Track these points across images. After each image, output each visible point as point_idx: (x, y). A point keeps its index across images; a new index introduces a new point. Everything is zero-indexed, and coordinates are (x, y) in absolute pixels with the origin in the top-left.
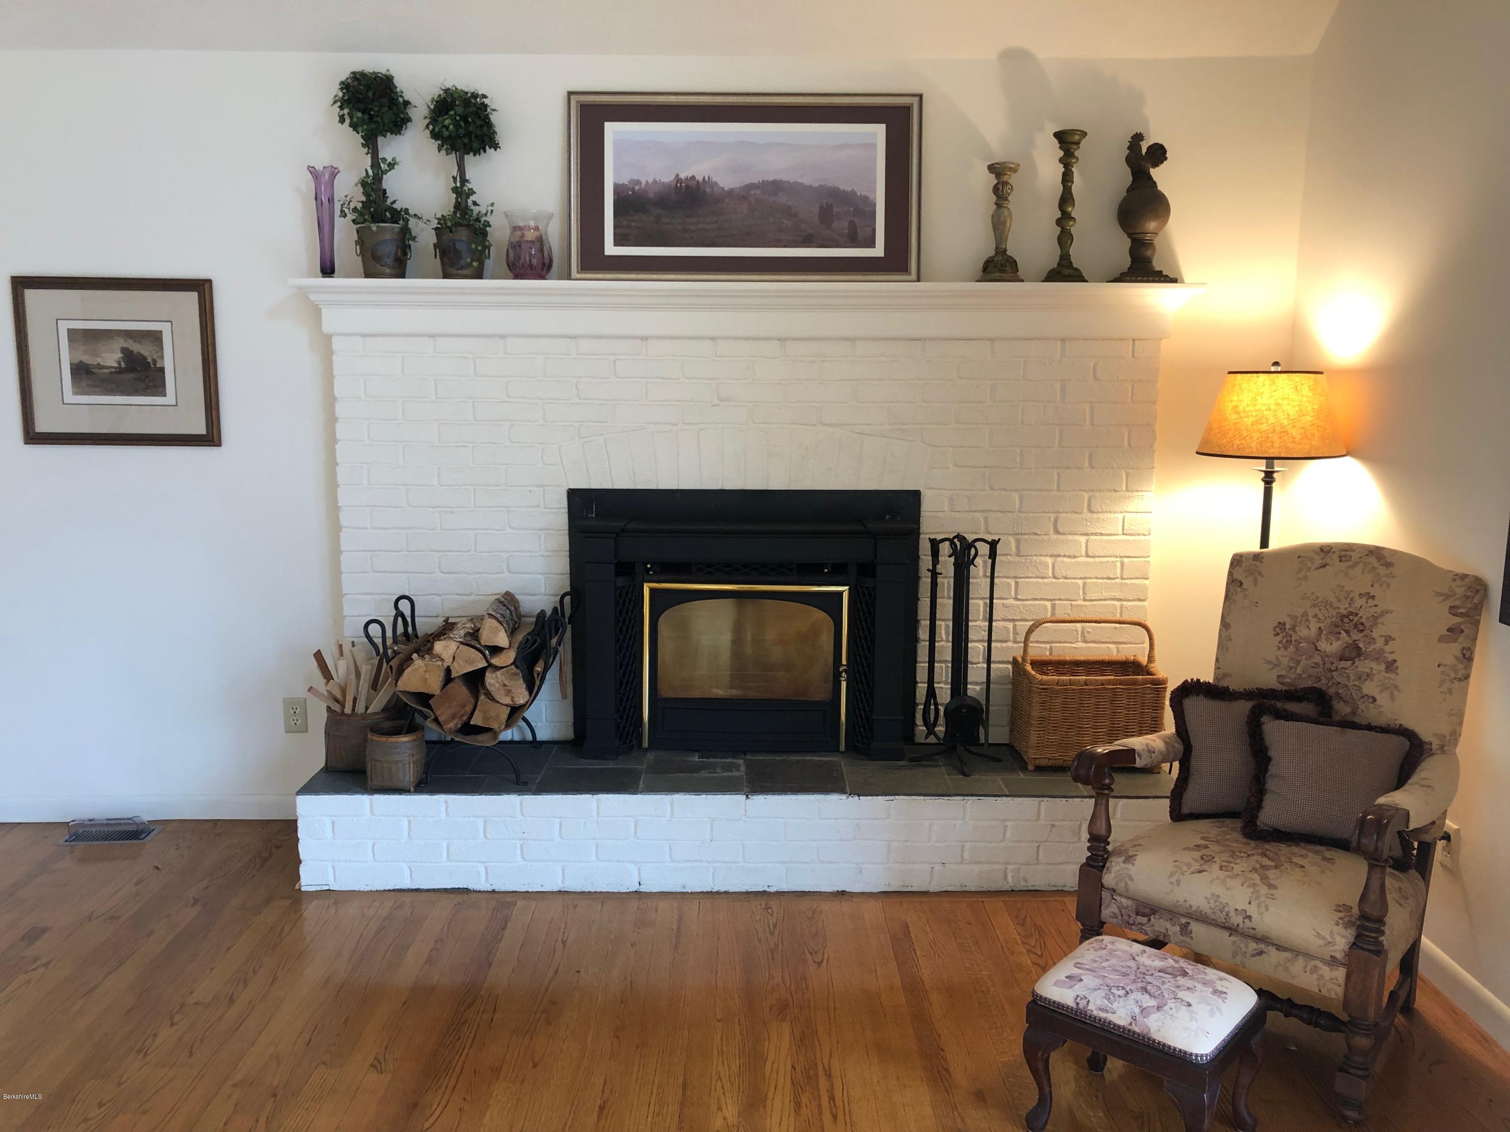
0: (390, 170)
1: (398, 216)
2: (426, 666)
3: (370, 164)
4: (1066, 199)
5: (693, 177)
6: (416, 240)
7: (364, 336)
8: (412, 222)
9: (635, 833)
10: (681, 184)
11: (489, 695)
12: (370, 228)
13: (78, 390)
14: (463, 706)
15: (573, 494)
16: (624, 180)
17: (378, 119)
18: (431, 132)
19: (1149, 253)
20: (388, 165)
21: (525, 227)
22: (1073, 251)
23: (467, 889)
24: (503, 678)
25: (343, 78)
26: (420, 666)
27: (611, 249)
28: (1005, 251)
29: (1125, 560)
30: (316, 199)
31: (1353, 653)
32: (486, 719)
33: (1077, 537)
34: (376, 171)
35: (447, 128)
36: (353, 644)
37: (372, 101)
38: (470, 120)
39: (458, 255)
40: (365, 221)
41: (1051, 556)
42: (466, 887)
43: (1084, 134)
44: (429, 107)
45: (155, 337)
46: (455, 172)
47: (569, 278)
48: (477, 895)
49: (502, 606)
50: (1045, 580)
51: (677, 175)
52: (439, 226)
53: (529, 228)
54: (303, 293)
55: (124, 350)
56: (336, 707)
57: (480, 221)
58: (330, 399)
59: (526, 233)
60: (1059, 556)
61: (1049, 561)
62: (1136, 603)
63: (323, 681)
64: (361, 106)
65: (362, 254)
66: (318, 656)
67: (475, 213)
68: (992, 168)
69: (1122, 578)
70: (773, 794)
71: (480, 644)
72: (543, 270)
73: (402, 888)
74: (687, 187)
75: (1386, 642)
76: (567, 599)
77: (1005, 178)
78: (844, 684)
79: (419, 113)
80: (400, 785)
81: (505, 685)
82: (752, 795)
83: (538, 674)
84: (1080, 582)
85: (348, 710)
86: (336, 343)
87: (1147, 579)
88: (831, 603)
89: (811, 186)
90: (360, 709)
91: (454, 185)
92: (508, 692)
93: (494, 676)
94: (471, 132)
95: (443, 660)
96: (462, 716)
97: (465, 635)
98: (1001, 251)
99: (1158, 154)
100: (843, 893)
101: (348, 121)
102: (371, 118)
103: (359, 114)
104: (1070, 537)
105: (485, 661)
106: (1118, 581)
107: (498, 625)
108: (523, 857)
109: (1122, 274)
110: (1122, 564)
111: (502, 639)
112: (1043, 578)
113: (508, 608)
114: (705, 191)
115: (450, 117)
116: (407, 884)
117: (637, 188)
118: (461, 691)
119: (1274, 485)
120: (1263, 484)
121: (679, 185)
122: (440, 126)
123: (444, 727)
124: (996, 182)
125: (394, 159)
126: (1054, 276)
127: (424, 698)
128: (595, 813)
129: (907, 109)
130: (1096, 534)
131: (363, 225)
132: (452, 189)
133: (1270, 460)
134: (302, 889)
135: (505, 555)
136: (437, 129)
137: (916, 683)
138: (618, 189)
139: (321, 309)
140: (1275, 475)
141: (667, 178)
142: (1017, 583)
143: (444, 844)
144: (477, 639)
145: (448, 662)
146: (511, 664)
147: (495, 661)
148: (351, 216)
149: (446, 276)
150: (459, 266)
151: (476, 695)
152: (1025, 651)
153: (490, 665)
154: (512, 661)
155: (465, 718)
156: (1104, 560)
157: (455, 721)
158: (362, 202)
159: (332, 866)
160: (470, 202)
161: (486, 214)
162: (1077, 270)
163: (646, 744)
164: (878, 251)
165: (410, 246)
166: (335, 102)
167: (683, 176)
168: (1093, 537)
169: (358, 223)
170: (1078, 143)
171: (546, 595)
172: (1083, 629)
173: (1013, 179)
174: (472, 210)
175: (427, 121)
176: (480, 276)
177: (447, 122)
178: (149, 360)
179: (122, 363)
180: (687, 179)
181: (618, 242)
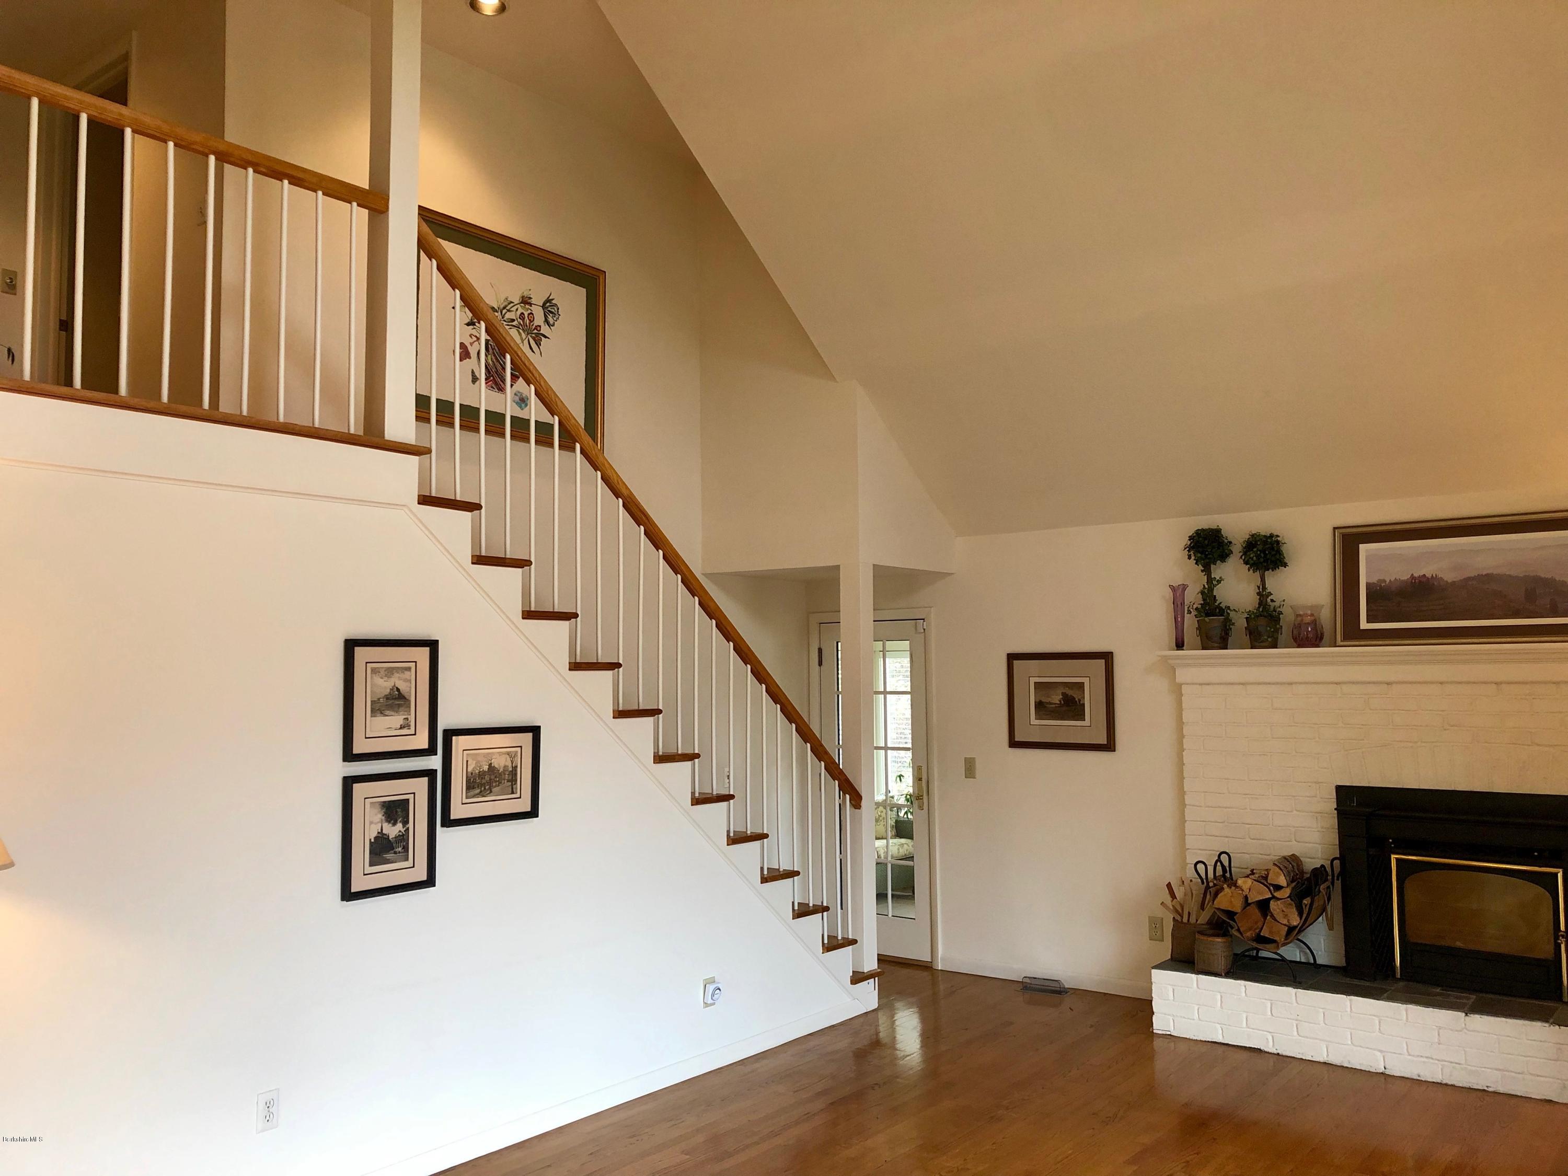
0: (1218, 584)
1: (1223, 611)
2: (1232, 892)
3: (1206, 581)
5: (1424, 575)
6: (1236, 624)
7: (1201, 684)
8: (1232, 614)
9: (1380, 1029)
10: (1415, 580)
11: (1272, 916)
12: (1204, 620)
13: (1039, 717)
14: (1256, 923)
15: (1339, 789)
16: (1374, 580)
17: (1211, 556)
18: (1244, 560)
20: (1217, 582)
21: (1304, 614)
23: (1260, 1049)
24: (1282, 906)
25: (1191, 534)
26: (1228, 893)
27: (1364, 625)
30: (1174, 604)
32: (1271, 932)
34: (1209, 586)
35: (1252, 559)
36: (1191, 881)
37: (1207, 545)
38: (1267, 552)
39: (1260, 634)
40: (1202, 616)
42: (1259, 1048)
44: (1242, 546)
45: (1081, 686)
46: (1259, 583)
47: (1335, 645)
48: (1267, 1055)
49: (1286, 862)
51: (1412, 575)
52: (1248, 616)
53: (1307, 615)
54: (1165, 659)
55: (1063, 694)
56: (1179, 918)
57: (1275, 612)
58: (1180, 724)
59: (1304, 618)
63: (1169, 899)
64: (1201, 550)
65: (1200, 635)
66: (1169, 886)
67: (1272, 608)
70: (1487, 1015)
71: (1267, 882)
72: (1316, 641)
73: (1217, 1041)
74: (1420, 582)
76: (1337, 863)
78: (1563, 947)
79: (1237, 549)
80: (1216, 970)
81: (1283, 911)
82: (1470, 1014)
83: (1306, 906)
85: (1185, 920)
86: (1185, 689)
89: (1517, 577)
90: (1193, 920)
91: (1258, 591)
92: (1286, 916)
93: (1276, 903)
94: (1268, 559)
95: (1243, 890)
96: (1256, 929)
97: (1259, 877)
100: (1550, 1101)
101: (1193, 557)
102: (1206, 556)
103: (1199, 555)
105: (1270, 894)
107: (1280, 871)
108: (1298, 1033)
111: (1282, 881)
113: (1291, 863)
114: (1434, 584)
115: (1254, 552)
116: (1220, 1039)
117: (1383, 585)
118: (1255, 913)
121: (1413, 581)
122: (1248, 557)
123: (1244, 935)
125: (1220, 578)
127: (1231, 914)
128: (1349, 1010)
131: (1200, 618)
132: (1257, 593)
134: (1155, 1031)
135: (1293, 830)
136: (1246, 559)
138: (1369, 586)
139: (1175, 669)
141: (1405, 577)
143: (1244, 1016)
144: (1267, 881)
145: (1246, 892)
146: (1288, 897)
147: (1277, 894)
148: (1194, 613)
149: (1253, 647)
150: (1260, 641)
151: (1265, 916)
153: (1274, 897)
154: (1288, 895)
155: (1257, 931)
157: (1250, 932)
158: (1201, 604)
159: (1173, 1019)
160: (1269, 600)
161: (1280, 607)
163: (1398, 976)
165: (1231, 629)
166: (1185, 549)
167: (1416, 575)
169: (1197, 618)
171: (1322, 859)
174: (1270, 606)
175: (1241, 554)
176: (1275, 646)
177: (1252, 556)
178: (1077, 699)
179: (1062, 701)
180: (1419, 577)
181: (1369, 621)
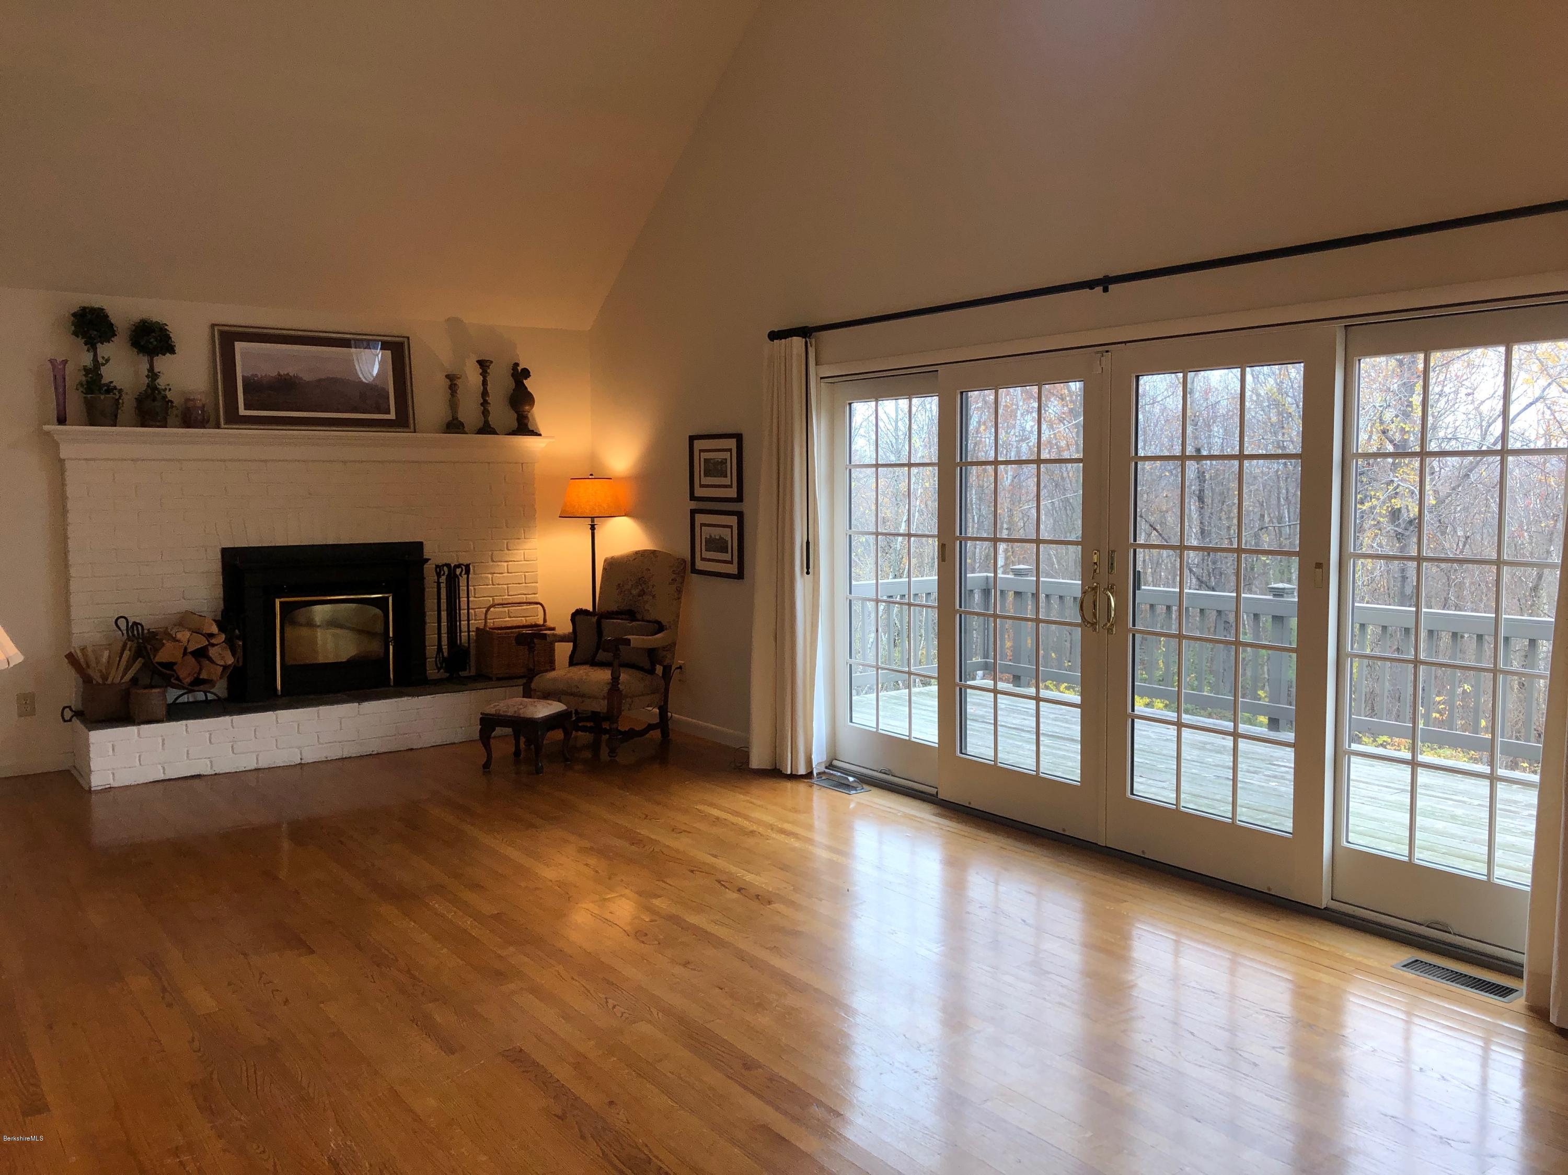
0: (105, 364)
1: (110, 389)
2: (172, 646)
3: (91, 360)
4: (485, 393)
5: (288, 374)
6: (123, 405)
7: (87, 460)
8: (120, 394)
9: (298, 731)
11: (209, 661)
12: (90, 397)
14: (195, 668)
15: (224, 551)
16: (248, 374)
18: (130, 343)
19: (526, 421)
20: (104, 361)
21: (194, 399)
22: (490, 419)
23: (200, 774)
24: (219, 650)
25: (75, 311)
26: (168, 647)
27: (242, 412)
28: (457, 418)
29: (526, 574)
30: (55, 378)
31: (643, 593)
32: (209, 674)
33: (503, 563)
34: (95, 364)
35: (140, 343)
39: (156, 414)
40: (87, 392)
41: (490, 574)
42: (198, 773)
43: (492, 362)
44: (129, 329)
46: (147, 366)
47: (219, 427)
48: (207, 777)
50: (489, 586)
51: (279, 373)
52: (138, 397)
53: (197, 400)
57: (161, 395)
59: (193, 402)
60: (494, 573)
61: (490, 576)
62: (533, 596)
65: (87, 410)
66: (69, 656)
67: (160, 389)
68: (447, 376)
69: (526, 583)
70: (373, 701)
71: (202, 632)
72: (204, 423)
73: (158, 780)
74: (285, 379)
75: (653, 587)
77: (455, 382)
78: (391, 647)
79: (123, 331)
80: (158, 718)
81: (220, 655)
82: (361, 703)
83: (239, 646)
84: (505, 586)
86: (68, 464)
87: (537, 583)
88: (381, 604)
89: (354, 381)
90: (117, 679)
91: (147, 373)
92: (222, 658)
93: (212, 649)
95: (182, 643)
96: (194, 674)
97: (194, 627)
98: (455, 418)
99: (526, 373)
103: (84, 330)
104: (499, 563)
105: (206, 642)
106: (524, 585)
108: (233, 752)
109: (513, 431)
110: (525, 576)
111: (214, 629)
112: (487, 585)
114: (296, 382)
116: (160, 777)
117: (256, 379)
118: (194, 660)
119: (595, 531)
120: (590, 531)
121: (280, 378)
122: (136, 340)
123: (182, 682)
124: (449, 383)
125: (109, 357)
126: (481, 431)
127: (171, 665)
128: (275, 721)
129: (402, 344)
130: (511, 561)
131: (86, 395)
132: (146, 375)
133: (593, 518)
134: (92, 789)
135: (182, 589)
136: (135, 342)
137: (425, 646)
138: (244, 379)
139: (58, 444)
140: (596, 526)
141: (273, 374)
142: (475, 589)
143: (185, 750)
145: (185, 643)
146: (222, 642)
147: (213, 641)
148: (77, 388)
149: (143, 425)
150: (157, 420)
151: (199, 663)
152: (486, 622)
153: (210, 644)
154: (223, 640)
155: (196, 675)
156: (517, 574)
157: (190, 678)
158: (85, 381)
159: (109, 772)
160: (156, 383)
161: (165, 391)
162: (492, 428)
163: (279, 693)
164: (392, 416)
165: (118, 408)
167: (282, 373)
168: (510, 563)
169: (83, 393)
170: (488, 367)
172: (508, 610)
173: (458, 382)
174: (158, 388)
175: (128, 336)
176: (165, 426)
180: (284, 374)
181: (247, 407)
